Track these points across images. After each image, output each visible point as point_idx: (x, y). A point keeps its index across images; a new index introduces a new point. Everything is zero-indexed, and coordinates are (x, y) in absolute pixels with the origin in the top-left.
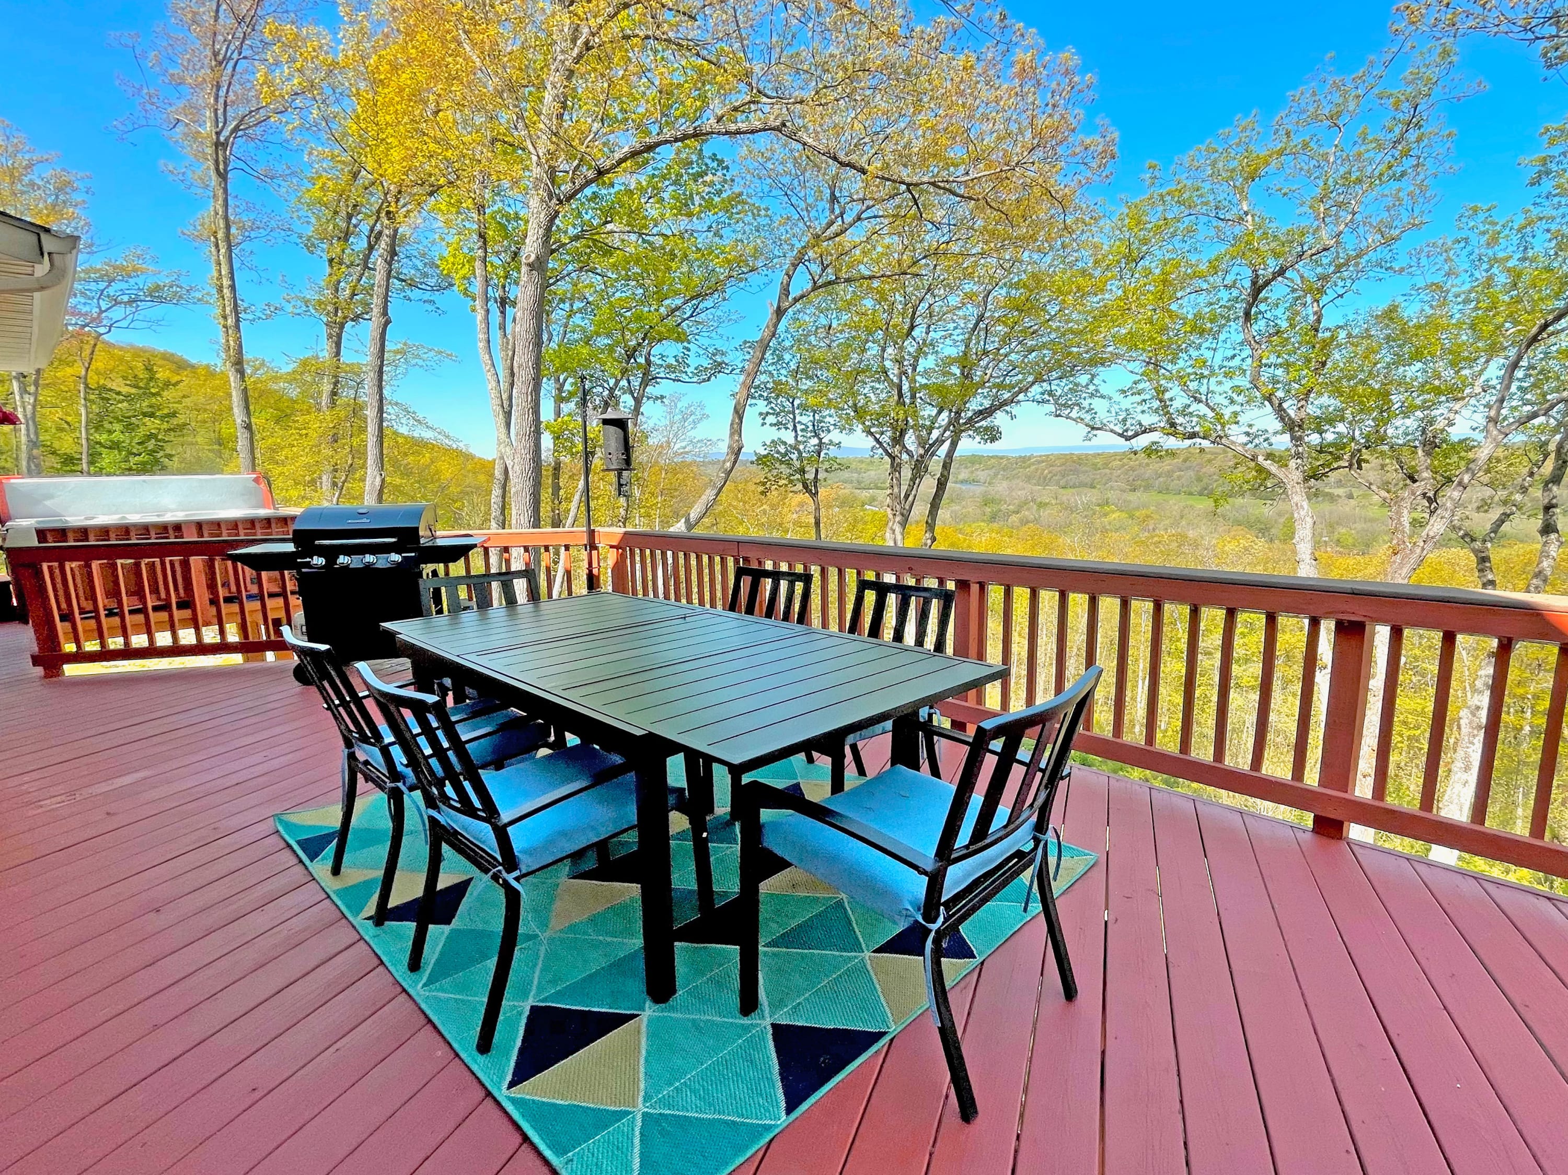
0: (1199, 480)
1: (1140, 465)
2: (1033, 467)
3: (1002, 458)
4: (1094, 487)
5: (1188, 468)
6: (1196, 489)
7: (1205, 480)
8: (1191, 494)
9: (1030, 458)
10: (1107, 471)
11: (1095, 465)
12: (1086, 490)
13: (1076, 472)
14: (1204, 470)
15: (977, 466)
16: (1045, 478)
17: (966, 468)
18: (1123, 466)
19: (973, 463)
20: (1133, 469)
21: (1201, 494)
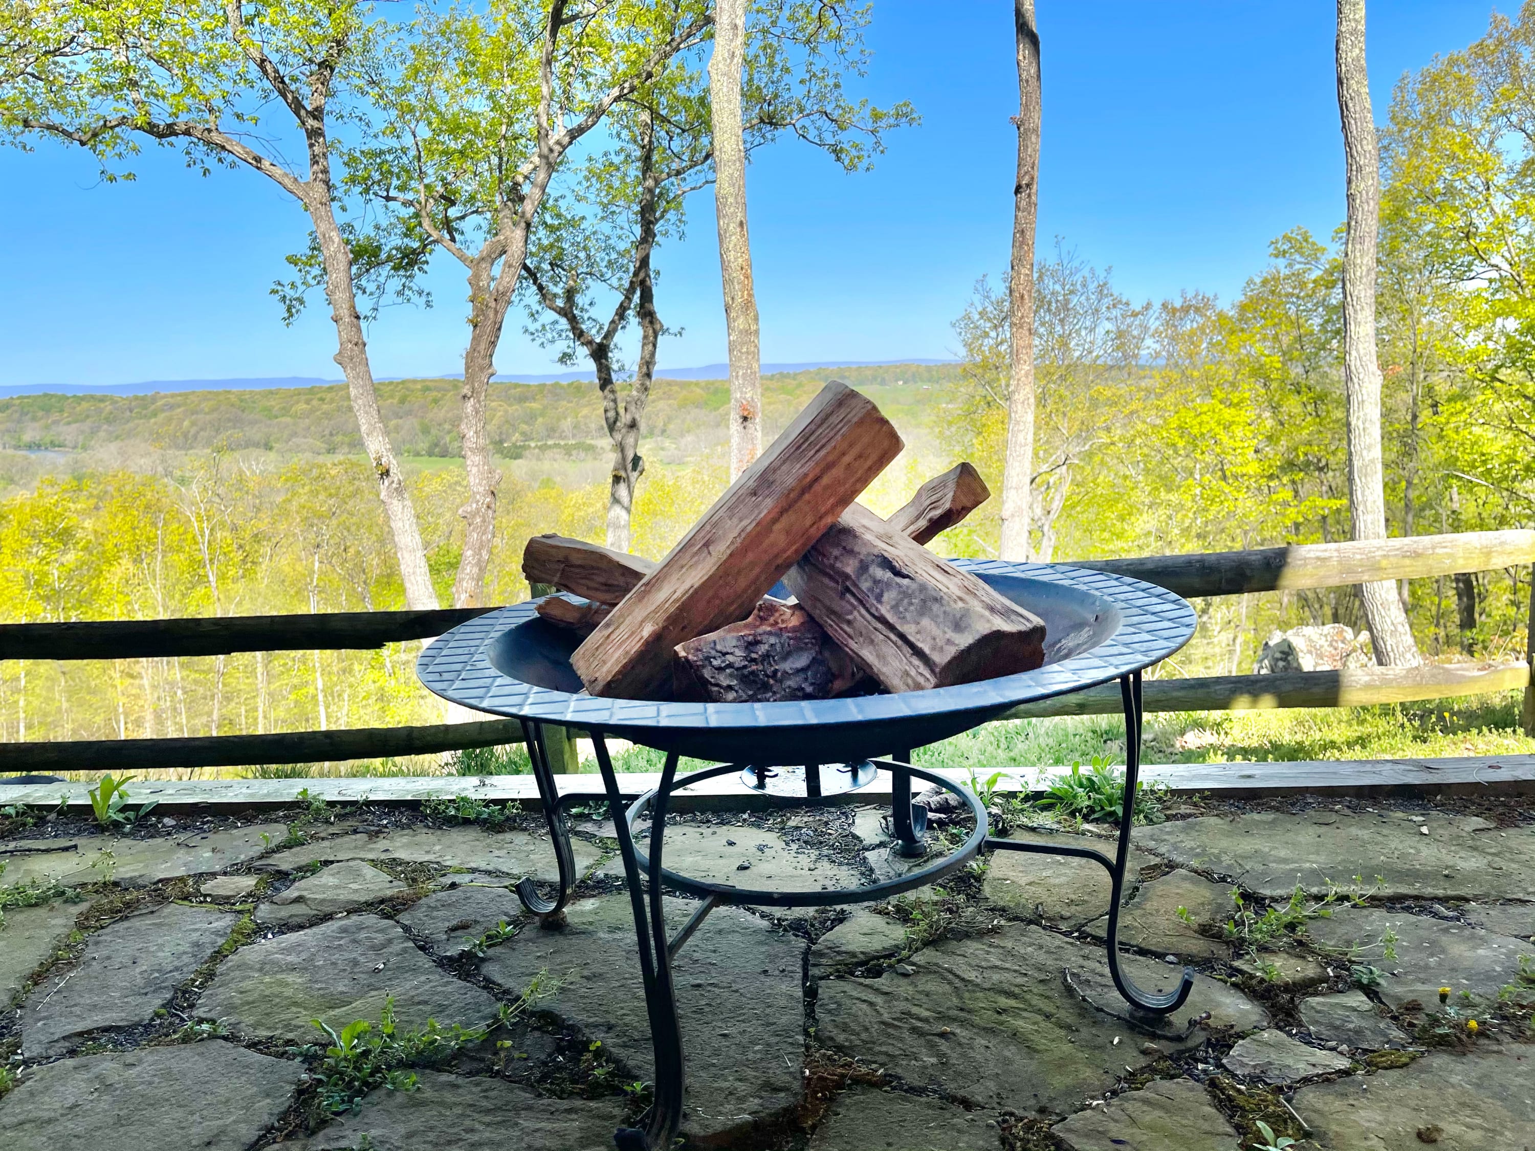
0: (426, 431)
1: (339, 409)
2: (162, 416)
3: (102, 400)
4: (271, 449)
5: (409, 413)
6: (423, 446)
7: (434, 431)
8: (418, 454)
9: (154, 400)
10: (288, 419)
11: (269, 409)
12: (255, 452)
13: (236, 422)
14: (430, 415)
15: (56, 416)
16: (185, 436)
17: (34, 419)
18: (313, 411)
19: (47, 410)
20: (327, 415)
21: (430, 454)
